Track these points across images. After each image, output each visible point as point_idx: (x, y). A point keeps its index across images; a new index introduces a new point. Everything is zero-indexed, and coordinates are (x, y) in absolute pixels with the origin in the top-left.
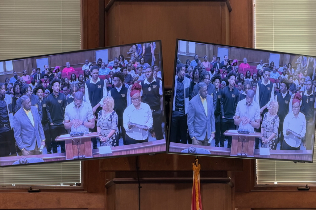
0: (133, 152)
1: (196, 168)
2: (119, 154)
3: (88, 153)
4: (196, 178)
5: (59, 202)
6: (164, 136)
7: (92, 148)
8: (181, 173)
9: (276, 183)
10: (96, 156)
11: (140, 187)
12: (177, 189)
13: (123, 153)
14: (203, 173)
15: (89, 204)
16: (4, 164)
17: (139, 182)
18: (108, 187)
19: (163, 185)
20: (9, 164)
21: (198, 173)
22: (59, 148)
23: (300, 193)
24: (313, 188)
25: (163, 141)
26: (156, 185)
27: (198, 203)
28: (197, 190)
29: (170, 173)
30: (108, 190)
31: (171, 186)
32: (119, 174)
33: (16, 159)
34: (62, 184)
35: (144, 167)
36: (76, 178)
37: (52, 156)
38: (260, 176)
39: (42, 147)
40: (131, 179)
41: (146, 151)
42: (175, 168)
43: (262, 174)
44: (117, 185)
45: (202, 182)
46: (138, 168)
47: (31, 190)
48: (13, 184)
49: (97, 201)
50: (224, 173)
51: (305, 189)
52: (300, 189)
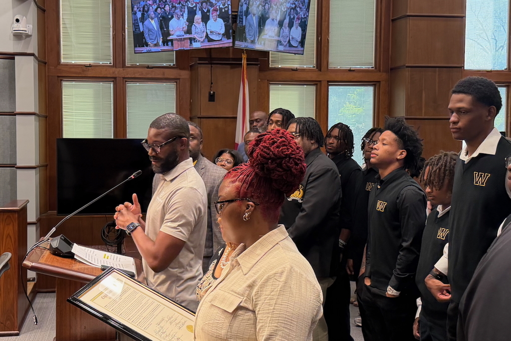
0: (213, 47)
1: (244, 56)
2: (205, 47)
3: (187, 46)
4: (244, 62)
5: (164, 74)
6: (231, 38)
7: (189, 44)
8: (234, 59)
9: (280, 66)
10: (191, 48)
11: (212, 67)
12: (231, 68)
13: (207, 47)
14: (248, 60)
15: (180, 76)
16: (138, 52)
17: (211, 64)
18: (191, 66)
19: (224, 66)
20: (140, 52)
21: (245, 59)
22: (170, 43)
23: (294, 72)
25: (231, 40)
26: (220, 66)
27: (245, 76)
28: (245, 69)
29: (228, 59)
30: (192, 68)
31: (229, 66)
32: (200, 59)
33: (145, 49)
34: (165, 65)
35: (213, 56)
36: (172, 61)
37: (166, 48)
38: (271, 62)
39: (161, 43)
40: (207, 62)
41: (221, 46)
42: (231, 57)
43: (273, 62)
44: (199, 65)
45: (248, 64)
46: (211, 56)
47: (148, 67)
48: (138, 64)
49: (185, 74)
50: (257, 60)
51: (296, 70)
52: (293, 70)
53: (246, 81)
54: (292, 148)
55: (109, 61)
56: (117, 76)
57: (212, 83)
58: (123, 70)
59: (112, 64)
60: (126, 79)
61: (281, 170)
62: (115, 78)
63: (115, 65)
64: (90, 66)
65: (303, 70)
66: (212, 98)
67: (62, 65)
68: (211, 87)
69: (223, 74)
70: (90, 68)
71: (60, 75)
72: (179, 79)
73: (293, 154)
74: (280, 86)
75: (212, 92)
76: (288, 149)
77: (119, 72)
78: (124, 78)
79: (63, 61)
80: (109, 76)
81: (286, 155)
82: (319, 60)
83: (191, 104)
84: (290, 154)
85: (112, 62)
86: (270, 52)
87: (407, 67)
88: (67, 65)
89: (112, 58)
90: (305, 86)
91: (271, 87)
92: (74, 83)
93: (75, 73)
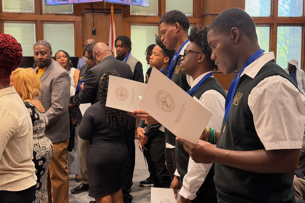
0: (92, 1)
1: (112, 8)
3: (76, 1)
4: (112, 11)
5: (66, 19)
8: (107, 10)
9: (137, 14)
10: (79, 2)
11: (93, 14)
12: (106, 15)
14: (114, 10)
15: (76, 20)
16: (48, 5)
17: (93, 12)
18: (82, 14)
19: (101, 14)
20: (50, 5)
23: (145, 18)
24: (148, 16)
26: (99, 13)
27: (113, 19)
28: (113, 15)
29: (103, 9)
30: (82, 15)
31: (104, 14)
32: (86, 9)
33: (52, 3)
34: (67, 13)
35: (94, 7)
36: (71, 11)
37: (64, 2)
38: (131, 12)
40: (90, 11)
42: (105, 8)
43: (132, 11)
44: (86, 13)
45: (114, 13)
46: (93, 8)
47: (56, 14)
48: (50, 13)
49: (79, 19)
50: (121, 10)
51: (146, 17)
52: (144, 16)
53: (113, 22)
54: (9, 43)
55: (33, 11)
56: (37, 19)
57: (94, 24)
58: (41, 16)
59: (34, 13)
60: (43, 22)
61: (3, 55)
62: (36, 21)
63: (36, 13)
64: (20, 13)
65: (151, 17)
66: (94, 33)
67: (3, 13)
68: (93, 26)
69: (100, 18)
70: (20, 15)
71: (2, 19)
72: (75, 22)
73: (9, 47)
74: (137, 26)
75: (94, 29)
76: (7, 44)
77: (39, 17)
78: (41, 21)
79: (4, 10)
80: (32, 20)
81: (5, 47)
82: (160, 10)
83: (83, 36)
84: (8, 46)
85: (34, 11)
86: (131, 6)
87: (210, 15)
88: (6, 13)
89: (34, 9)
90: (152, 26)
91: (132, 27)
92: (11, 24)
93: (12, 18)
